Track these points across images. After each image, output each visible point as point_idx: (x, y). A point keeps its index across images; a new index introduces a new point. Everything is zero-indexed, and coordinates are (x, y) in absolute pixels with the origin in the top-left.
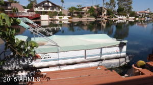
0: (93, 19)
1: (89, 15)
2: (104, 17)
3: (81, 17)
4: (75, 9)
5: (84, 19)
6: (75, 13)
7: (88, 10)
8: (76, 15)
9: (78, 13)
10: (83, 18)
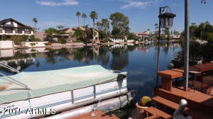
0: (81, 45)
1: (75, 39)
2: (96, 41)
3: (64, 42)
4: (55, 31)
5: (68, 45)
6: (55, 36)
7: (73, 32)
8: (56, 39)
9: (58, 37)
10: (67, 44)
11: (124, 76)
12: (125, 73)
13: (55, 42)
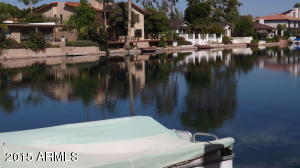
0: (91, 53)
1: (73, 36)
2: (136, 41)
3: (41, 46)
4: (14, 12)
5: (53, 55)
6: (12, 29)
7: (67, 15)
8: (16, 37)
9: (24, 31)
10: (49, 52)
11: (225, 152)
12: (227, 142)
13: (12, 45)
